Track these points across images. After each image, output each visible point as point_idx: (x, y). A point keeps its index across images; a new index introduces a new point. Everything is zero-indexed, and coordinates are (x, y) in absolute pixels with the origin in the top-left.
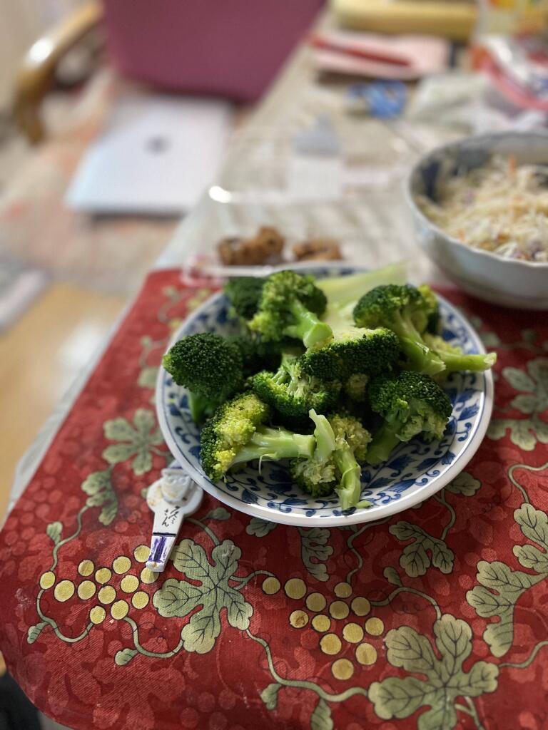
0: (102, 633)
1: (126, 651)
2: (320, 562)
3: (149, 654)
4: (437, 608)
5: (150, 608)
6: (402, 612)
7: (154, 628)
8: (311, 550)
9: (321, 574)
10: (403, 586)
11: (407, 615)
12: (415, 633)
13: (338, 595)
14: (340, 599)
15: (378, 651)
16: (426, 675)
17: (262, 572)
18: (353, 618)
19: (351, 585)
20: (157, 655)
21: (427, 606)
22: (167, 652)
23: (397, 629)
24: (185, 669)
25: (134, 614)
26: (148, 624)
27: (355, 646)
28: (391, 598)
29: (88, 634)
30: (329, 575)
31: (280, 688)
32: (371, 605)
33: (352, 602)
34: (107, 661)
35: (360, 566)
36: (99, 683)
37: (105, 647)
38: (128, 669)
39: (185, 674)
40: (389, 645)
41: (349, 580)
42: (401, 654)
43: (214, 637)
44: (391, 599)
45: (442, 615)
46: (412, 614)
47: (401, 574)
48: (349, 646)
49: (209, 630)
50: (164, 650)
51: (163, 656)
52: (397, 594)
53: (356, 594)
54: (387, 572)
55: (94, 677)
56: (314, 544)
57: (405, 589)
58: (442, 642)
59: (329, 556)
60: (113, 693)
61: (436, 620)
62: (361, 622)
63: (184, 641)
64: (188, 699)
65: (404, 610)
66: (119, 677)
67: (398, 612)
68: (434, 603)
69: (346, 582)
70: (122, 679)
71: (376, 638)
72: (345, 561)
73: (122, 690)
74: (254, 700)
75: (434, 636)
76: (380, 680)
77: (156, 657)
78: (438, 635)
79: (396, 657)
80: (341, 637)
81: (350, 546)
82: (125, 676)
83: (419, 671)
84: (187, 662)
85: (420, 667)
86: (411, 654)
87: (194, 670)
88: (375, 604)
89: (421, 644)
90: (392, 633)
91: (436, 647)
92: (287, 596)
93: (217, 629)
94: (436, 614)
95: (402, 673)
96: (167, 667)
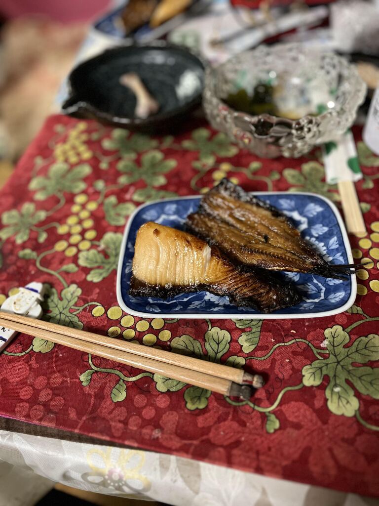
6: (185, 326)
11: (188, 328)
12: (191, 339)
17: (93, 303)
18: (151, 330)
20: (14, 354)
22: (21, 353)
23: (180, 337)
24: (31, 362)
31: (94, 373)
39: (30, 365)
45: (212, 328)
46: (191, 327)
50: (19, 351)
51: (17, 355)
61: (208, 330)
62: (156, 333)
63: (33, 346)
64: (29, 381)
71: (164, 342)
74: (75, 380)
75: (205, 341)
84: (33, 358)
87: (37, 363)
89: (194, 345)
90: (176, 339)
91: (205, 347)
92: (108, 318)
96: (19, 361)
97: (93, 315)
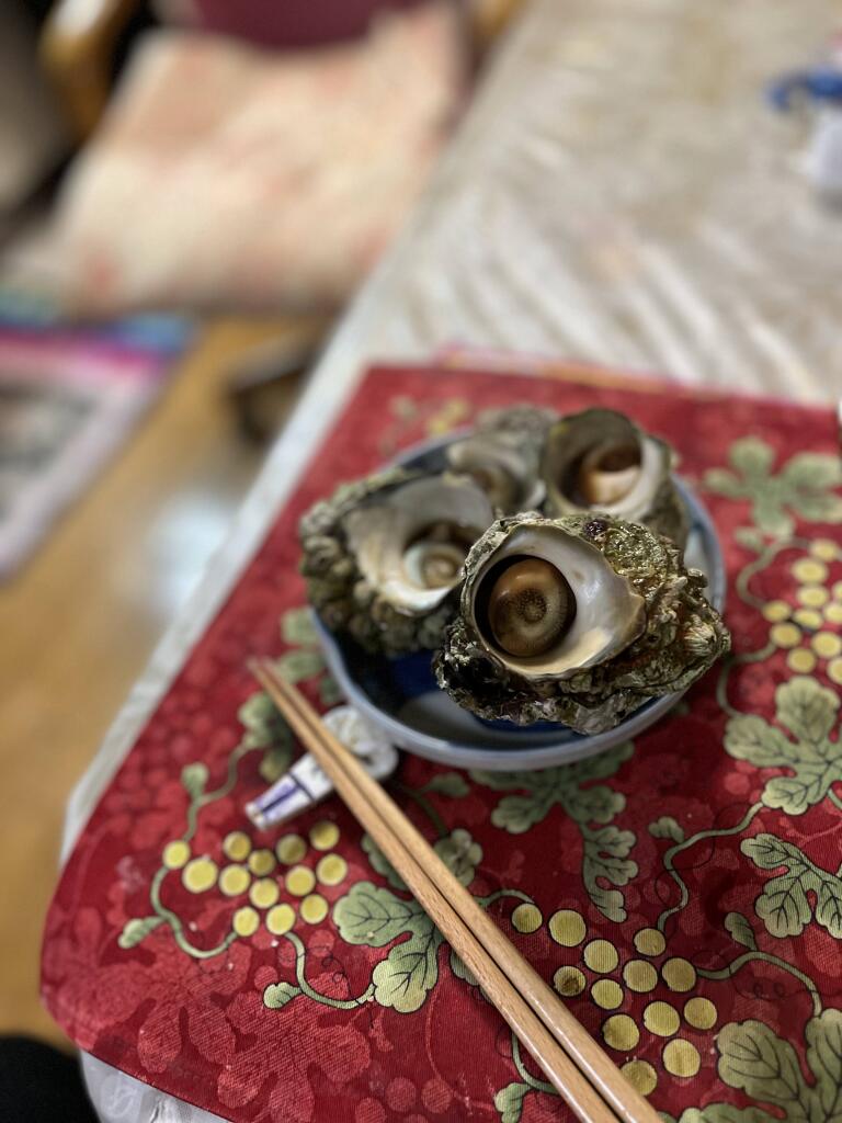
0: (248, 951)
1: (283, 986)
2: (614, 887)
3: (318, 998)
4: (816, 996)
5: (327, 924)
6: (751, 996)
7: (332, 957)
8: (600, 864)
9: (614, 908)
10: (758, 950)
11: (761, 1003)
12: (771, 1035)
13: (640, 950)
14: (643, 957)
15: (704, 1056)
16: (784, 1110)
17: (513, 893)
18: (662, 993)
19: (663, 934)
20: (330, 1002)
21: (798, 992)
22: (346, 1000)
23: (741, 1023)
24: (372, 1033)
25: (303, 930)
26: (322, 950)
27: (664, 1041)
28: (734, 967)
29: (227, 949)
30: (628, 912)
31: (527, 1093)
32: (697, 976)
33: (663, 964)
34: (251, 998)
35: (684, 903)
36: (235, 1030)
37: (251, 974)
38: (283, 1016)
39: (372, 1041)
40: (723, 1047)
41: (661, 925)
42: (743, 1067)
43: (424, 988)
44: (733, 971)
45: (824, 1009)
46: (769, 1000)
47: (757, 928)
48: (653, 1039)
49: (417, 977)
50: (342, 995)
51: (339, 1005)
52: (747, 963)
53: (672, 951)
54: (731, 922)
55: (228, 1020)
56: (605, 855)
57: (761, 955)
58: (819, 1055)
59: (630, 879)
60: (255, 1052)
61: (812, 1016)
62: (678, 1001)
63: (376, 987)
64: (371, 1084)
65: (754, 991)
66: (266, 1026)
67: (745, 994)
68: (811, 986)
69: (656, 928)
70: (271, 1031)
71: (702, 1032)
72: (656, 891)
73: (268, 1048)
74: (481, 1105)
75: (806, 1045)
76: (702, 1104)
77: (329, 1006)
78: (812, 1043)
79: (734, 1070)
80: (640, 1023)
81: (669, 867)
82: (277, 1026)
83: (772, 1100)
84: (377, 1023)
85: (774, 1093)
86: (761, 1068)
87: (388, 1037)
88: (705, 974)
89: (779, 1052)
90: (730, 1029)
91: (807, 1062)
92: (553, 940)
93: (432, 977)
94: (814, 1008)
95: (741, 1099)
96: (344, 1024)
97: (515, 928)
